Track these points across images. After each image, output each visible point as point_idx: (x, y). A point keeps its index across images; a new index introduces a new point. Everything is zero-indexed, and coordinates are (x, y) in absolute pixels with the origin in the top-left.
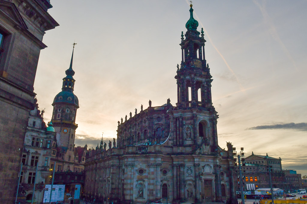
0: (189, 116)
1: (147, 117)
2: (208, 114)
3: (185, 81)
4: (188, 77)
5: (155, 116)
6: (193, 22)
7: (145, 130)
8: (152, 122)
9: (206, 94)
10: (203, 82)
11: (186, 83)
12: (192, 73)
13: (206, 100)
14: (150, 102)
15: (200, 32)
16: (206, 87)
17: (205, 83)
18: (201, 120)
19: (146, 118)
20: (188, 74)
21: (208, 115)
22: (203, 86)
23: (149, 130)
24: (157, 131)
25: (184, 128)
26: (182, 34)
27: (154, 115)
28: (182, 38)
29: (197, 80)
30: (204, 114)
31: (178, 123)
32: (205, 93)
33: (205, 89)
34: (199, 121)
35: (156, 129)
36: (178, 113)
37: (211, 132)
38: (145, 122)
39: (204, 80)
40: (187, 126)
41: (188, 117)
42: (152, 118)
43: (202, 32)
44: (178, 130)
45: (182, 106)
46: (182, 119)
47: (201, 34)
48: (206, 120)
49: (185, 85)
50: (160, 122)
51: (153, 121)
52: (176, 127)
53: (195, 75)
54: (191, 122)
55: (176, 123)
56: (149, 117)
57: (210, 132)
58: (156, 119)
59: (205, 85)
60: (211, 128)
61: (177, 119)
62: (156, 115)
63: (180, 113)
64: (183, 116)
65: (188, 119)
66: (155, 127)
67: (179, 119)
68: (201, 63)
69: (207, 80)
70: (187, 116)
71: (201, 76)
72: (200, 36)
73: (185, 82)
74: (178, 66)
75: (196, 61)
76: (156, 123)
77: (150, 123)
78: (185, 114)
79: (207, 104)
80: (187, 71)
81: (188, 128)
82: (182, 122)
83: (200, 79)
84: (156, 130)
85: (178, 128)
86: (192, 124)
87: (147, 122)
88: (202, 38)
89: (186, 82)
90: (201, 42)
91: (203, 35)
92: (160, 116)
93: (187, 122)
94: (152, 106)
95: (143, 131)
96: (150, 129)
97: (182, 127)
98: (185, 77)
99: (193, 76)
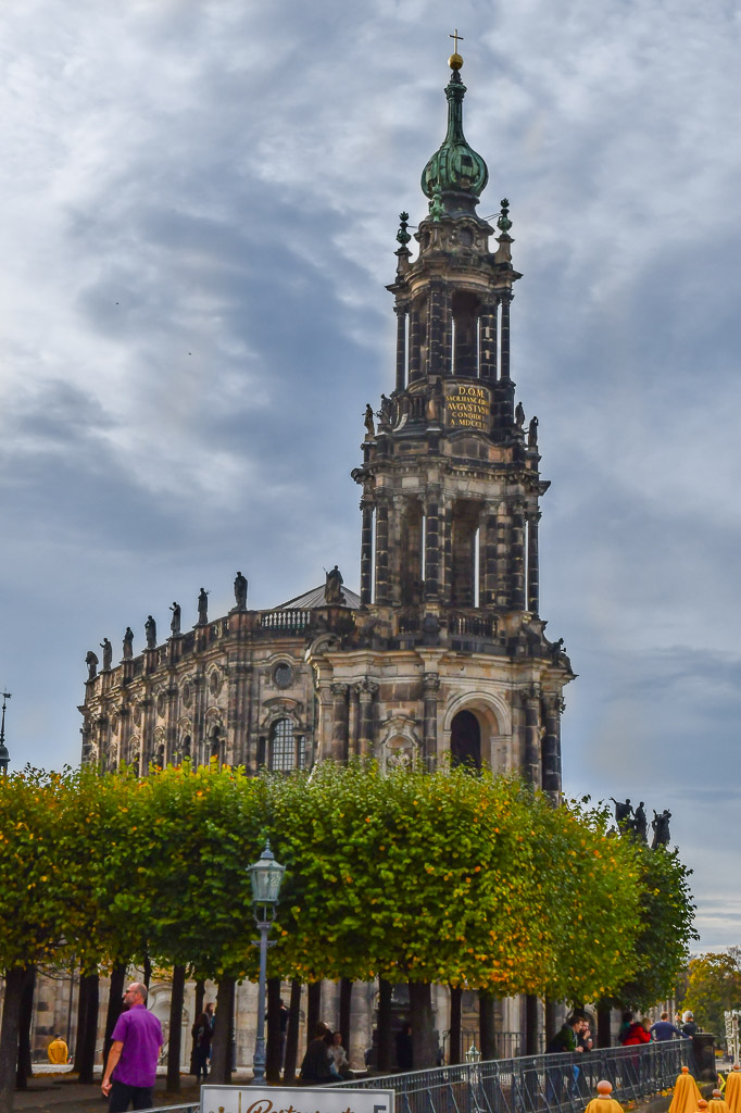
0: (407, 680)
1: (223, 661)
2: (504, 669)
3: (395, 499)
4: (410, 482)
5: (264, 657)
6: (454, 169)
7: (217, 731)
8: (251, 693)
9: (501, 564)
10: (492, 503)
11: (404, 509)
12: (431, 465)
13: (502, 594)
14: (241, 585)
15: (493, 223)
16: (502, 526)
17: (503, 504)
18: (463, 700)
19: (223, 668)
20: (411, 468)
21: (504, 675)
22: (492, 523)
23: (231, 732)
24: (273, 735)
25: (382, 738)
26: (404, 226)
27: (259, 655)
28: (403, 253)
29: (460, 493)
30: (479, 672)
31: (352, 715)
32: (499, 557)
33: (501, 541)
34: (455, 708)
35: (268, 724)
36: (354, 664)
37: (517, 757)
38: (216, 689)
39: (494, 489)
40: (393, 732)
41: (398, 685)
42: (250, 670)
43: (505, 225)
44: (351, 750)
45: (376, 630)
46: (375, 697)
47: (498, 233)
48: (493, 700)
49: (398, 520)
50: (286, 694)
51: (256, 686)
52: (343, 732)
53: (448, 470)
54: (412, 713)
55: (342, 715)
56: (233, 664)
57: (509, 755)
58: (267, 674)
59: (501, 520)
60: (516, 737)
61: (348, 694)
62: (269, 653)
63: (363, 669)
64: (379, 681)
65: (401, 698)
66: (263, 716)
67: (357, 696)
68: (486, 398)
69: (511, 489)
70: (398, 681)
71: (479, 469)
72: (493, 246)
73: (397, 506)
74: (369, 413)
75: (456, 393)
76: (268, 693)
77: (237, 694)
78: (390, 670)
79: (506, 619)
80: (409, 447)
81: (400, 739)
82: (372, 712)
83: (472, 487)
84: (266, 735)
85: (351, 741)
86: (418, 723)
87: (225, 687)
88: (499, 260)
89: (404, 503)
90: (493, 279)
91: (505, 240)
92: (289, 659)
93: (395, 711)
94: (249, 607)
95: (208, 730)
96: (236, 728)
97: (371, 735)
98: (397, 480)
99: (433, 476)
